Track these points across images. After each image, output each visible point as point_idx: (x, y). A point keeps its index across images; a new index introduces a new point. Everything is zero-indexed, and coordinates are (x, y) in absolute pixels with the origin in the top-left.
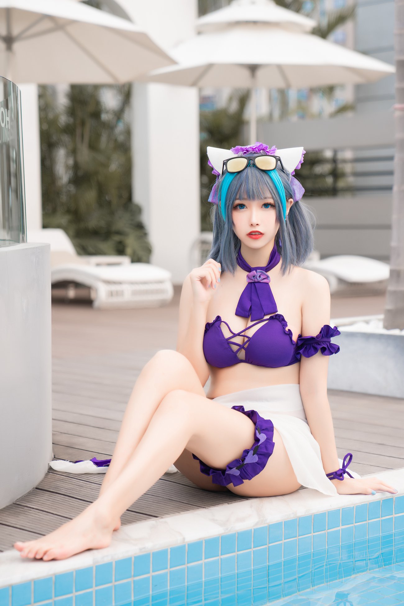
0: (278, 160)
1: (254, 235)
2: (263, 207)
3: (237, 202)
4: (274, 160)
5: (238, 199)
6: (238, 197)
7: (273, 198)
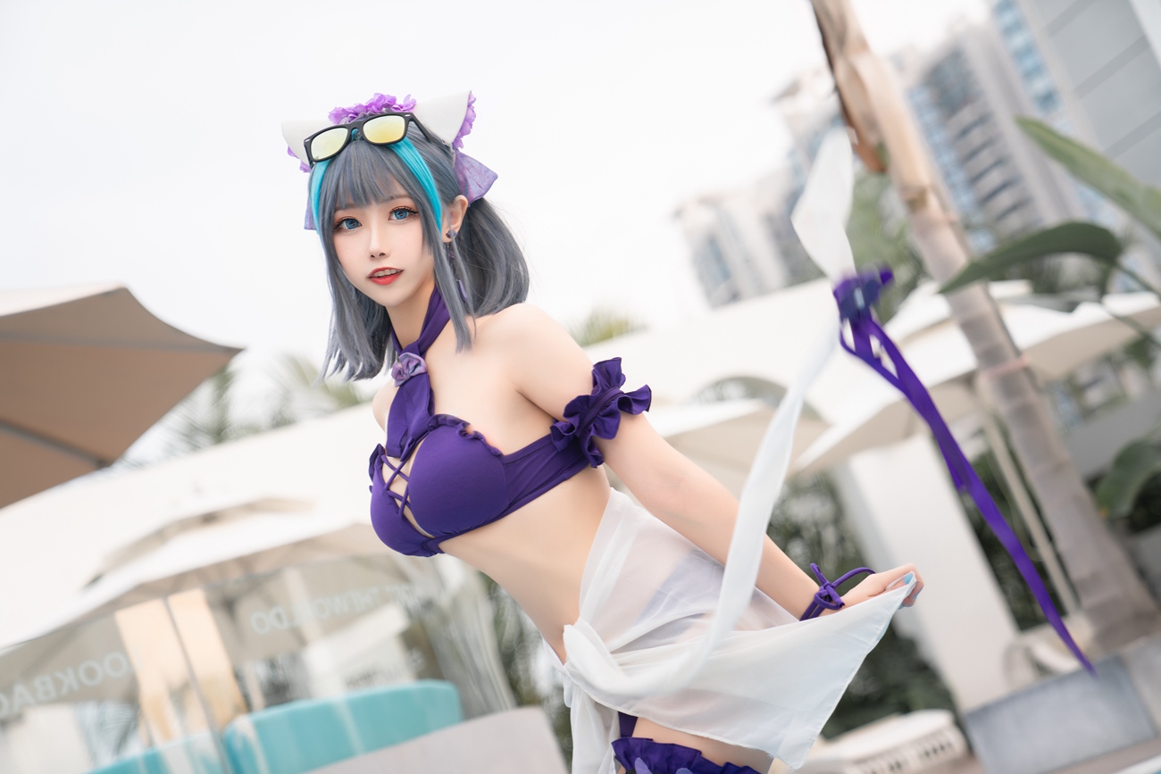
0: (411, 119)
1: (384, 277)
2: (394, 217)
3: (340, 214)
4: (400, 121)
5: (339, 209)
6: (338, 205)
7: (410, 196)
